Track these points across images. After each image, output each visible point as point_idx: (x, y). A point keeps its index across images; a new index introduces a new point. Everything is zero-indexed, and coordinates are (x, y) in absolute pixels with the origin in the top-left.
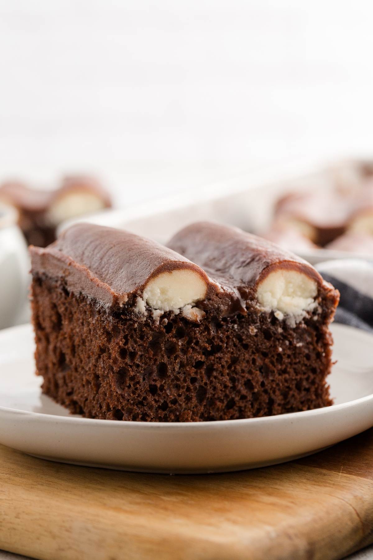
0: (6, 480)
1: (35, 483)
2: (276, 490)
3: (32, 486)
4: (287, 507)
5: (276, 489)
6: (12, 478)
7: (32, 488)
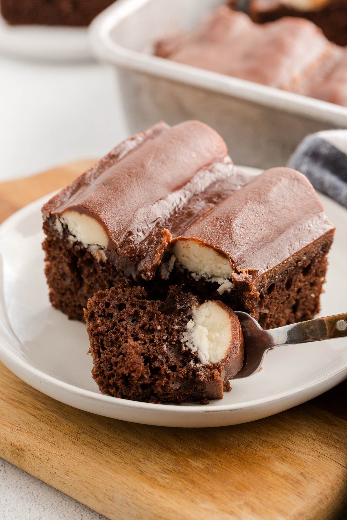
0: (55, 424)
1: (80, 431)
2: (288, 450)
3: (78, 436)
4: (298, 482)
5: (288, 448)
6: (60, 419)
7: (78, 439)
